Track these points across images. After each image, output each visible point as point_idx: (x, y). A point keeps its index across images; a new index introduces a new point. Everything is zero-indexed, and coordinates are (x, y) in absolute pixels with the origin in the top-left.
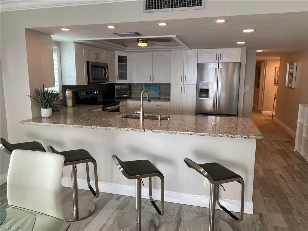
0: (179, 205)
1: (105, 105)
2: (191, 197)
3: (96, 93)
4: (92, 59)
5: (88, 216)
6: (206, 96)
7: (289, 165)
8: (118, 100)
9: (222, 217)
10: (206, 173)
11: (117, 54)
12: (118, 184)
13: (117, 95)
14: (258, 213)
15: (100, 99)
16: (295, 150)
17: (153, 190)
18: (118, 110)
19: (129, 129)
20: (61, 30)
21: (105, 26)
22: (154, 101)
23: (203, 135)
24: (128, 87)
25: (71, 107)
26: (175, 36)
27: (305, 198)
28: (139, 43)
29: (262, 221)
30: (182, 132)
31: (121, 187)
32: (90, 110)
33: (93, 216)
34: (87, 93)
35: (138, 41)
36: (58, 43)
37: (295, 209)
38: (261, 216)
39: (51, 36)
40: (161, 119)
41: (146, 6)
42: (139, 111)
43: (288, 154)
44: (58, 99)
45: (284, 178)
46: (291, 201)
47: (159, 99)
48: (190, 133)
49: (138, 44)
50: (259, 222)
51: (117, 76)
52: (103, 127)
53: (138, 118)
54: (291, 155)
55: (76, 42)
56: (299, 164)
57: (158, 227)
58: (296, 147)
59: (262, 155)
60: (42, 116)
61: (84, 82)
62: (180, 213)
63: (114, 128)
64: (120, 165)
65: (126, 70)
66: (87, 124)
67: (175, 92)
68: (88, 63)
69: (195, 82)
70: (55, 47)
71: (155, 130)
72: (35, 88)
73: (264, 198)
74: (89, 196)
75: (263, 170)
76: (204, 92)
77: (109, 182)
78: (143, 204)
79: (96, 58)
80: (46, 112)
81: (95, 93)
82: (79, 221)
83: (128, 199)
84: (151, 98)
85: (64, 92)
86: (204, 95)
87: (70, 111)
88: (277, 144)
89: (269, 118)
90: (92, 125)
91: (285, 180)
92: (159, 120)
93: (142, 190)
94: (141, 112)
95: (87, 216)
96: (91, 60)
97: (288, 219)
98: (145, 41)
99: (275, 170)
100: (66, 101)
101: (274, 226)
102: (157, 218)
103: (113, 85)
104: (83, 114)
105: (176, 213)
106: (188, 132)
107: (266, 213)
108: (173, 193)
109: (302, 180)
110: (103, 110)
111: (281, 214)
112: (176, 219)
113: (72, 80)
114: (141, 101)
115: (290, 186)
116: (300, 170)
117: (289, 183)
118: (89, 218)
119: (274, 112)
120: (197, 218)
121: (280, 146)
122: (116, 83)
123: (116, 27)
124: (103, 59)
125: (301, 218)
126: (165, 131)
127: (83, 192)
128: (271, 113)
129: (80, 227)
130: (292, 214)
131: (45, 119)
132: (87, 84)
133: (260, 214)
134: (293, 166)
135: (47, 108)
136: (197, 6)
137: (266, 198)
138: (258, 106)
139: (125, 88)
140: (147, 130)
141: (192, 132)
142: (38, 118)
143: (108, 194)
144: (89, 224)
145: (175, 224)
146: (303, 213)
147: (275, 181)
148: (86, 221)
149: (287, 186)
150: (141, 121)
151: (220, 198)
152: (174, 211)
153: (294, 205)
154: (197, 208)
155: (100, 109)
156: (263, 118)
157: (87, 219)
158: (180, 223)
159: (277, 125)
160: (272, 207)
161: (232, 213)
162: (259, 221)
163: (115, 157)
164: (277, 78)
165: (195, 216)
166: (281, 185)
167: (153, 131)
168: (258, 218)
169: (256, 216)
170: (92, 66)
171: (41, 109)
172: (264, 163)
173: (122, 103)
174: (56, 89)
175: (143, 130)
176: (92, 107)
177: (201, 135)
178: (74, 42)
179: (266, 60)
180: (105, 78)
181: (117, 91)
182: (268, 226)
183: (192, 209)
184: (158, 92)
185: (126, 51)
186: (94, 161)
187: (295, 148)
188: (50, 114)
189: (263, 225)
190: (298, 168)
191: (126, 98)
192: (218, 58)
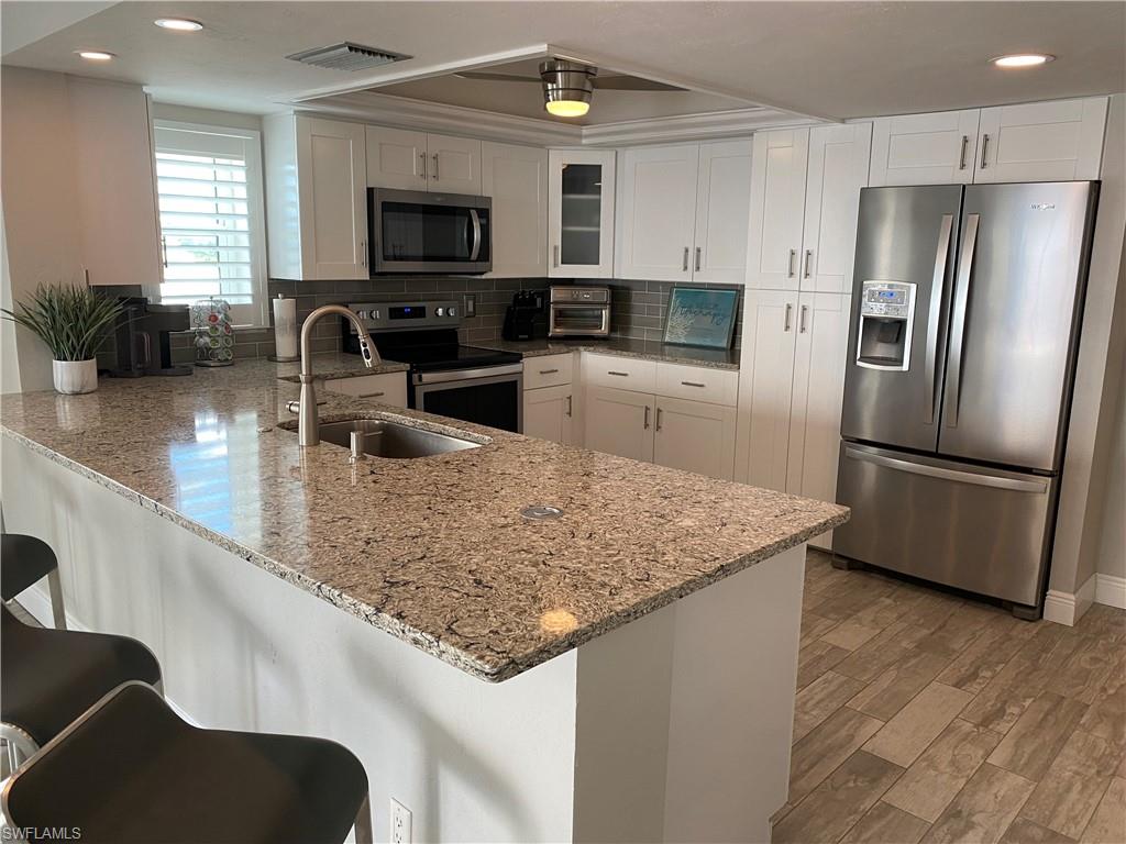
3: (446, 312)
4: (405, 176)
6: (893, 355)
24: (604, 297)
28: (549, 100)
34: (397, 314)
35: (547, 94)
36: (259, 121)
39: (145, 88)
49: (549, 106)
51: (556, 248)
55: (299, 113)
61: (351, 269)
68: (370, 191)
79: (424, 176)
81: (437, 315)
86: (881, 351)
96: (389, 183)
103: (535, 285)
122: (550, 276)
131: (68, 397)
132: (366, 278)
139: (590, 299)
170: (389, 207)
171: (53, 361)
173: (542, 361)
178: (296, 113)
180: (470, 254)
181: (557, 310)
184: (729, 323)
185: (584, 141)
192: (970, 161)
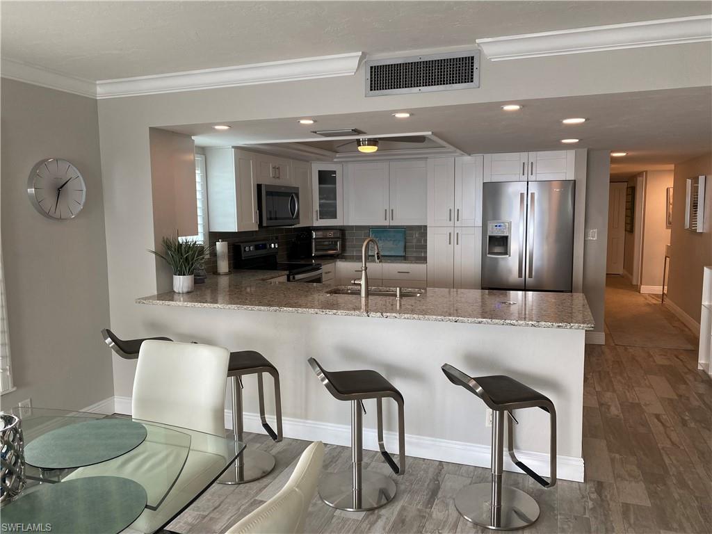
0: (438, 463)
1: (292, 270)
2: (459, 447)
3: (275, 246)
4: (268, 179)
5: (262, 477)
6: (503, 251)
7: (680, 396)
8: (319, 262)
9: (520, 485)
10: (479, 389)
11: (317, 167)
12: (318, 423)
13: (316, 250)
14: (594, 481)
15: (282, 259)
16: (700, 368)
17: (386, 434)
18: (318, 280)
19: (339, 312)
20: (214, 129)
21: (297, 120)
22: (393, 262)
23: (479, 323)
24: (338, 235)
25: (226, 274)
26: (430, 133)
27: (699, 457)
28: (360, 145)
29: (600, 494)
30: (440, 317)
31: (323, 427)
32: (263, 280)
33: (270, 477)
34: (257, 248)
35: (358, 143)
36: (203, 150)
37: (673, 475)
38: (600, 486)
39: (193, 137)
40: (402, 296)
41: (371, 84)
42: (360, 279)
43: (683, 374)
44: (203, 258)
45: (662, 420)
46: (667, 461)
47: (404, 258)
48: (454, 318)
49: (359, 148)
50: (594, 496)
51: (317, 211)
52: (291, 309)
53: (358, 293)
54: (690, 377)
55: (235, 148)
56: (702, 394)
57: (394, 498)
58: (702, 360)
59: (625, 375)
60: (176, 289)
61: (252, 225)
62: (437, 475)
63: (312, 311)
64: (322, 374)
65: (336, 200)
66: (260, 304)
67: (436, 243)
68: (259, 187)
69: (479, 223)
70: (199, 159)
71: (388, 314)
72: (163, 238)
73: (613, 455)
74: (263, 443)
75: (620, 404)
76: (498, 243)
77: (301, 418)
78: (365, 460)
79: (274, 177)
80: (182, 283)
81: (271, 247)
82: (244, 485)
83: (338, 450)
84: (382, 256)
85: (213, 245)
86: (497, 249)
87: (224, 282)
88: (661, 355)
89: (655, 302)
90: (270, 305)
91: (663, 424)
92: (398, 296)
93: (363, 432)
94: (363, 282)
95: (259, 475)
96: (264, 182)
97: (656, 493)
98: (373, 142)
99: (646, 405)
100: (216, 262)
101: (622, 503)
102: (393, 482)
103: (309, 230)
104: (248, 290)
105: (430, 475)
106: (450, 316)
107: (613, 481)
108: (427, 440)
109: (703, 425)
110: (289, 280)
111: (643, 484)
112: (431, 486)
113: (228, 222)
114: (362, 261)
115: (674, 436)
116: (703, 406)
117: (672, 430)
118: (264, 479)
119: (666, 287)
120: (470, 484)
121: (669, 359)
122: (314, 225)
123: (315, 121)
124: (289, 178)
125: (681, 491)
126: (406, 316)
127: (250, 437)
128: (658, 289)
129: (248, 493)
130: (665, 484)
131: (181, 295)
132: (257, 229)
133: (598, 482)
134: (688, 399)
135: (184, 275)
136: (465, 82)
137: (617, 456)
138: (632, 274)
139: (332, 236)
140: (372, 314)
141: (458, 316)
142: (167, 293)
143: (299, 442)
144: (265, 490)
145: (427, 495)
146: (690, 483)
147: (642, 425)
148: (258, 484)
149: (667, 435)
150: (363, 300)
151: (517, 448)
152: (427, 472)
153: (674, 469)
154: (471, 469)
155: (283, 279)
156: (641, 300)
157: (261, 481)
158: (438, 492)
159: (671, 317)
160: (627, 471)
161: (545, 479)
162: (595, 494)
163: (313, 362)
164: (671, 211)
165: (469, 481)
166: (653, 434)
167: (384, 314)
168: (593, 490)
169: (591, 484)
170: (268, 193)
171: (174, 276)
172: (627, 392)
173: (326, 267)
174: (199, 239)
175: (365, 313)
176: (267, 274)
177: (474, 322)
178: (233, 147)
179: (646, 172)
180: (293, 215)
181: (316, 242)
182: (611, 503)
183: (463, 470)
184: (402, 244)
185: (335, 160)
186: (274, 372)
187: (699, 361)
188: (190, 286)
189: (602, 500)
190: (697, 401)
191: (334, 258)
192: (526, 172)
